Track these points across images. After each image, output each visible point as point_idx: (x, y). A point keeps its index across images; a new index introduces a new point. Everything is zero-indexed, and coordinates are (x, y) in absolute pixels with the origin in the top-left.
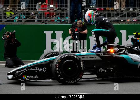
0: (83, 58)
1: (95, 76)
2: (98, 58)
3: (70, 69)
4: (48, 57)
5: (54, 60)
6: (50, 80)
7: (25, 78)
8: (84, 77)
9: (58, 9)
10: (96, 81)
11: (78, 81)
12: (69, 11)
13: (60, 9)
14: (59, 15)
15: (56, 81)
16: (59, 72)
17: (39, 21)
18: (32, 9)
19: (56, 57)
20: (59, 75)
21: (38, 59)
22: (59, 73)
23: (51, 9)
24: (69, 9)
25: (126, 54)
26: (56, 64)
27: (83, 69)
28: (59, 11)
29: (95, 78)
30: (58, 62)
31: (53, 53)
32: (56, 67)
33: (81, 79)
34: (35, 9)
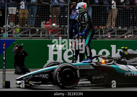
0: (79, 67)
1: (89, 82)
2: (92, 67)
3: (68, 76)
4: (50, 66)
5: (55, 68)
6: (52, 85)
7: (31, 83)
8: (79, 83)
9: (60, 27)
10: (90, 86)
11: (75, 86)
12: (68, 29)
13: (61, 27)
14: (60, 32)
15: (57, 86)
16: (59, 78)
17: (43, 36)
18: (38, 27)
19: (57, 66)
20: (59, 81)
21: (42, 68)
22: (59, 80)
23: (53, 27)
24: (68, 27)
25: (115, 65)
26: (57, 72)
27: (79, 76)
28: (60, 28)
29: (88, 84)
30: (58, 71)
31: (54, 63)
32: (57, 74)
33: (77, 84)
34: (40, 26)
